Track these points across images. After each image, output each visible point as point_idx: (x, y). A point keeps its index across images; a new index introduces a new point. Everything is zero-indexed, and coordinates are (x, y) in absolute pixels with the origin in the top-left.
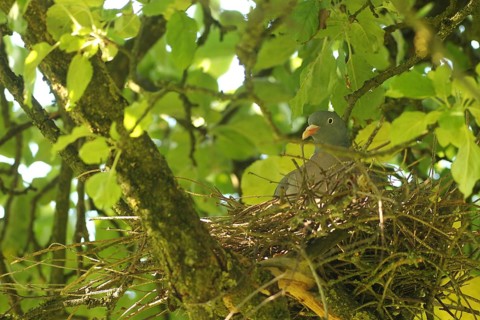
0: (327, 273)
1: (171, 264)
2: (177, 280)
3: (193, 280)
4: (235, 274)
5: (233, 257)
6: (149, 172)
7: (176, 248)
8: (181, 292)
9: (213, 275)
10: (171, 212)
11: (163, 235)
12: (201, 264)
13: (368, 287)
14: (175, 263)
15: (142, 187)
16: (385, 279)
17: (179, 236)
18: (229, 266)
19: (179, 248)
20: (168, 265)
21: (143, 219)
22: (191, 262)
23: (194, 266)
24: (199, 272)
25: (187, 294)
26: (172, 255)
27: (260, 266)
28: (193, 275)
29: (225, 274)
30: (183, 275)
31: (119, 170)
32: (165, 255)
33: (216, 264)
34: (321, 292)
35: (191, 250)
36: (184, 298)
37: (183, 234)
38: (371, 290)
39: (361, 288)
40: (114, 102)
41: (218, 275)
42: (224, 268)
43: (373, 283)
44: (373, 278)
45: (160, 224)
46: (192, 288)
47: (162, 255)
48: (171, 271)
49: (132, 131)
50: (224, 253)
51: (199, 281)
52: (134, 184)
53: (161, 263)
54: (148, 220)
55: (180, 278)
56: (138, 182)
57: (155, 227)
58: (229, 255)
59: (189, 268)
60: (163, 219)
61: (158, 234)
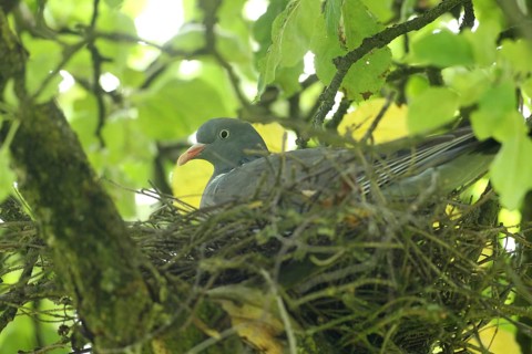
0: (304, 317)
1: (81, 288)
2: (88, 312)
3: (112, 314)
4: (169, 306)
5: (169, 283)
6: (55, 155)
7: (89, 265)
8: (94, 330)
9: (142, 306)
10: (84, 213)
11: (71, 246)
12: (124, 291)
13: (362, 336)
14: (87, 289)
15: (44, 176)
16: (387, 327)
17: (94, 249)
18: (163, 293)
19: (93, 267)
20: (76, 290)
21: (44, 223)
22: (109, 287)
23: (114, 293)
24: (120, 302)
25: (101, 333)
26: (84, 276)
27: (207, 296)
28: (112, 305)
29: (157, 307)
30: (98, 306)
31: (13, 149)
32: (73, 276)
33: (146, 292)
34: (293, 341)
35: (110, 270)
36: (97, 339)
37: (100, 246)
38: (365, 340)
39: (352, 337)
40: (8, 51)
41: (148, 309)
42: (155, 298)
43: (370, 332)
44: (370, 325)
45: (68, 231)
46: (110, 325)
47: (67, 276)
48: (80, 298)
49: (37, 94)
50: (157, 275)
51: (120, 315)
52: (32, 172)
53: (66, 286)
54: (51, 223)
55: (93, 309)
56: (39, 168)
57: (60, 235)
58: (163, 280)
59: (107, 295)
60: (73, 223)
61: (63, 245)
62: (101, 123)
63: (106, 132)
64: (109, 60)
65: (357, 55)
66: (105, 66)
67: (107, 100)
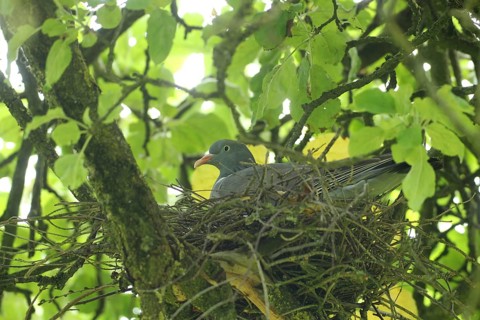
0: (274, 274)
1: (127, 248)
2: (131, 264)
3: (147, 266)
4: (185, 263)
5: (186, 248)
6: (115, 158)
7: (133, 233)
8: (134, 276)
9: (167, 262)
10: (131, 198)
11: (122, 220)
12: (155, 252)
13: (312, 289)
14: (131, 249)
15: (107, 173)
16: (329, 284)
17: (138, 223)
18: (181, 254)
19: (136, 235)
20: (124, 249)
21: (105, 203)
22: (146, 248)
23: (149, 252)
24: (153, 258)
25: (139, 279)
26: (129, 240)
27: (210, 257)
28: (147, 261)
29: (177, 263)
30: (138, 260)
31: (87, 153)
32: (122, 240)
33: (170, 253)
34: (266, 290)
35: (147, 237)
36: (136, 282)
37: (141, 221)
38: (314, 292)
39: (305, 289)
40: (88, 88)
41: (171, 264)
42: (176, 257)
43: (317, 287)
44: (317, 282)
45: (120, 210)
46: (145, 273)
47: (119, 239)
48: (126, 255)
49: (104, 119)
50: (178, 242)
51: (152, 267)
52: (99, 169)
53: (117, 246)
54: (110, 204)
55: (135, 263)
56: (103, 167)
57: (115, 212)
58: (182, 245)
59: (144, 254)
60: (124, 205)
61: (117, 219)
62: (147, 140)
63: (149, 146)
64: (155, 99)
65: (319, 103)
66: (151, 102)
67: (152, 125)
